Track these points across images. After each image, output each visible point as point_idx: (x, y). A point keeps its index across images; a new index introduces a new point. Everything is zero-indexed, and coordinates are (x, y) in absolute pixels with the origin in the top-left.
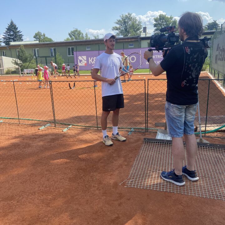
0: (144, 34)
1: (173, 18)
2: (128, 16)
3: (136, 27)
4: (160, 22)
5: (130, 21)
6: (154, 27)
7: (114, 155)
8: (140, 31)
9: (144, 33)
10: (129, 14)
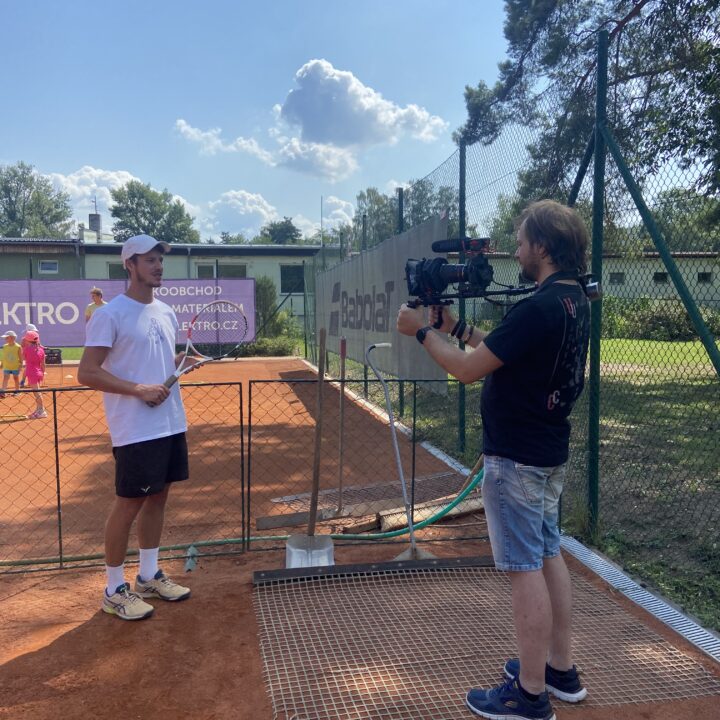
0: (92, 237)
1: (171, 196)
2: (20, 172)
3: (50, 210)
4: (132, 204)
5: (27, 187)
6: (113, 215)
7: (179, 649)
8: (63, 222)
9: (94, 234)
10: (22, 166)
